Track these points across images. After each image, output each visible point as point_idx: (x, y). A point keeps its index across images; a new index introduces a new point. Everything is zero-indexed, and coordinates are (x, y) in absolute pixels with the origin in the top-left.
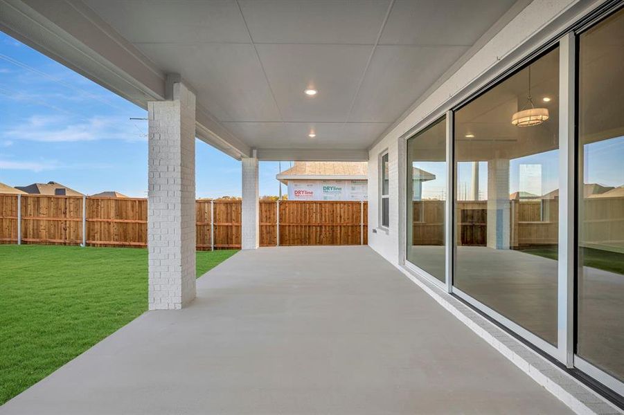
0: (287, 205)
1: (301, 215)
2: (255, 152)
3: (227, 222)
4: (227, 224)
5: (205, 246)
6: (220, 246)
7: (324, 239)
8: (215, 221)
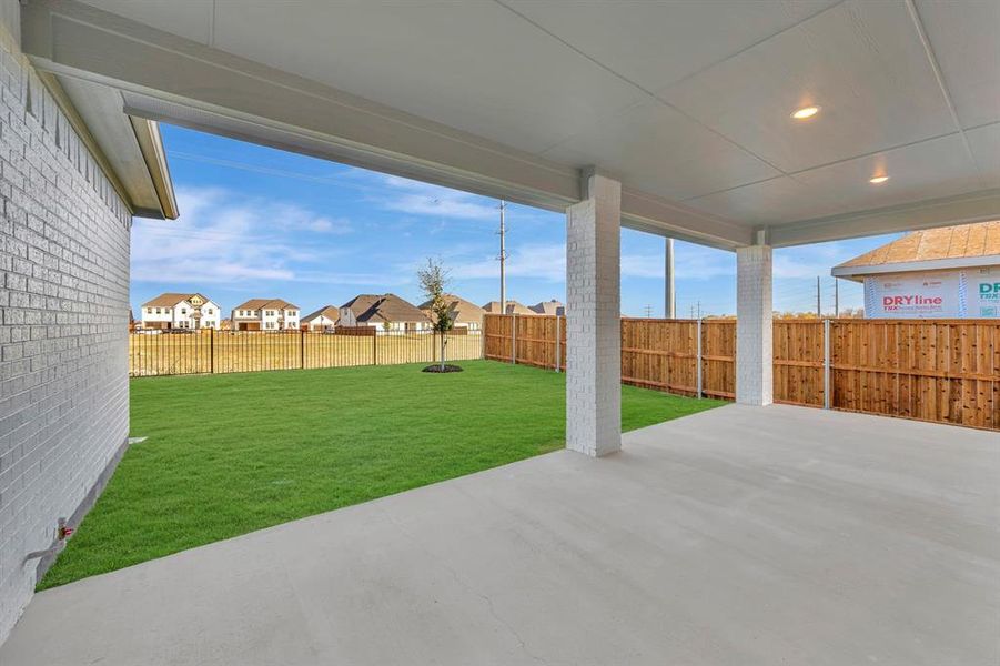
0: (851, 328)
1: (891, 348)
2: (762, 234)
3: (725, 354)
4: (724, 358)
5: (688, 389)
6: (712, 392)
7: (966, 413)
8: (704, 352)
